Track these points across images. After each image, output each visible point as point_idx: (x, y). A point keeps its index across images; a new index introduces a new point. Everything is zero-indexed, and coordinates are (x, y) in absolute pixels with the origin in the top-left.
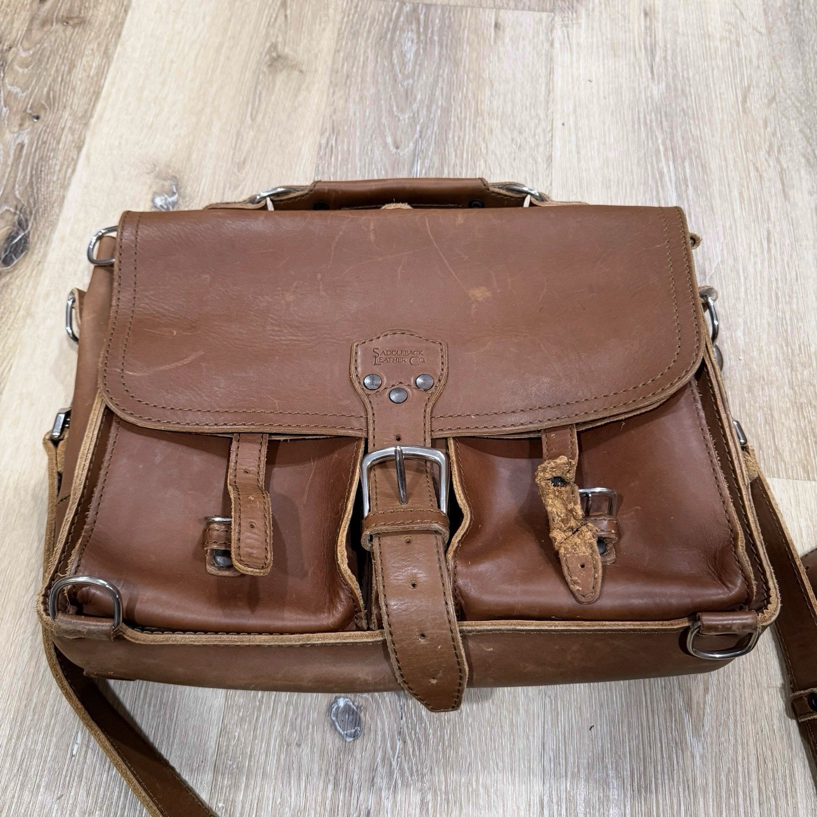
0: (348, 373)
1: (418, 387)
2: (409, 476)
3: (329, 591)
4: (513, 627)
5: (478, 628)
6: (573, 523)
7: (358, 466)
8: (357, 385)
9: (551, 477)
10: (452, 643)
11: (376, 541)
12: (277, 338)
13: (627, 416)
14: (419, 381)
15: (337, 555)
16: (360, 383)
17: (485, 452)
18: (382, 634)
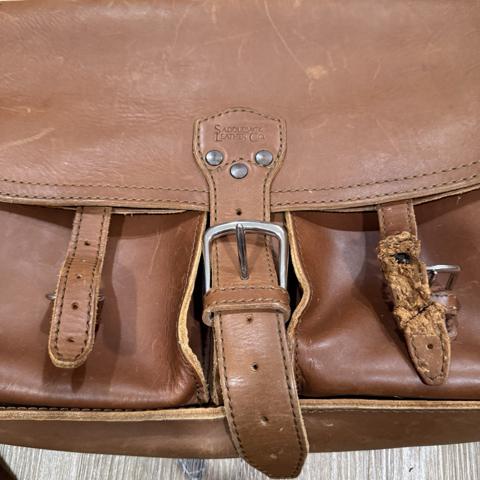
0: (191, 149)
1: (257, 163)
2: (250, 250)
3: (171, 366)
4: (355, 406)
5: (320, 407)
6: (419, 302)
7: (201, 240)
8: (199, 161)
9: (394, 253)
10: (294, 426)
11: (217, 318)
12: (124, 115)
13: (465, 191)
14: (259, 157)
15: (178, 334)
16: (202, 158)
17: (320, 225)
18: (223, 411)
